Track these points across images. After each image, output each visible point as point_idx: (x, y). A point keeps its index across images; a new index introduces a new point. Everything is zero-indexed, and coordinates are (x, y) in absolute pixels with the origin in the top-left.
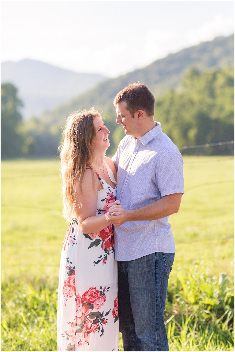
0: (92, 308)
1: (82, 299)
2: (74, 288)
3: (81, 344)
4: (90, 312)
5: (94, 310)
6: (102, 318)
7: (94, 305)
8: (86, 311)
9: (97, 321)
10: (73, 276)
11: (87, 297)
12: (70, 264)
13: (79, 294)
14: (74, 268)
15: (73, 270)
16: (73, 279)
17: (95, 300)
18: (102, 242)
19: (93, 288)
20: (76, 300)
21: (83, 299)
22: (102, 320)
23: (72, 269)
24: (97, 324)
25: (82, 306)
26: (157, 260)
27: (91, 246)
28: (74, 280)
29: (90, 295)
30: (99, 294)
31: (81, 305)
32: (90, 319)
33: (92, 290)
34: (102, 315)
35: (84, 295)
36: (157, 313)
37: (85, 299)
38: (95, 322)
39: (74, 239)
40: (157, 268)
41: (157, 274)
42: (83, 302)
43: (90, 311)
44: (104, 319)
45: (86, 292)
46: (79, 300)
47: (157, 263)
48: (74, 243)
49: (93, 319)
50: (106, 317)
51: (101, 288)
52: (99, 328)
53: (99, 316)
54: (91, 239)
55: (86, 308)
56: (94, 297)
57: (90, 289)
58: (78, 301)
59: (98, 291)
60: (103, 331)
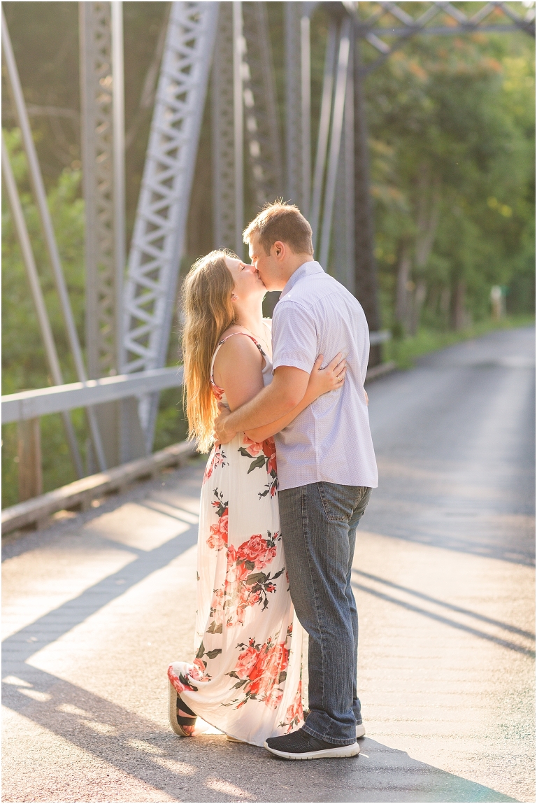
0: (253, 567)
1: (236, 553)
2: (225, 537)
3: (231, 624)
4: (248, 575)
5: (256, 571)
6: (267, 582)
7: (256, 564)
8: (243, 573)
9: (258, 587)
10: (224, 518)
11: (246, 551)
12: (220, 497)
13: (232, 546)
14: (226, 504)
15: (225, 508)
16: (225, 521)
17: (258, 555)
18: (266, 460)
19: (256, 537)
20: (228, 555)
21: (238, 554)
22: (266, 586)
23: (223, 506)
24: (258, 592)
25: (237, 564)
26: (304, 496)
27: (251, 469)
28: (227, 522)
29: (250, 549)
30: (265, 545)
31: (235, 563)
32: (247, 586)
33: (254, 540)
34: (267, 578)
35: (242, 547)
36: (314, 581)
37: (242, 554)
38: (255, 590)
39: (224, 456)
40: (304, 509)
41: (305, 517)
42: (238, 559)
43: (249, 573)
44: (271, 583)
45: (245, 544)
46: (233, 555)
47: (304, 500)
48: (224, 463)
49: (253, 585)
50: (273, 581)
51: (270, 535)
52: (261, 599)
53: (263, 580)
54: (250, 457)
55: (242, 567)
56: (257, 550)
57: (252, 538)
58: (230, 558)
59: (264, 541)
60: (266, 603)
